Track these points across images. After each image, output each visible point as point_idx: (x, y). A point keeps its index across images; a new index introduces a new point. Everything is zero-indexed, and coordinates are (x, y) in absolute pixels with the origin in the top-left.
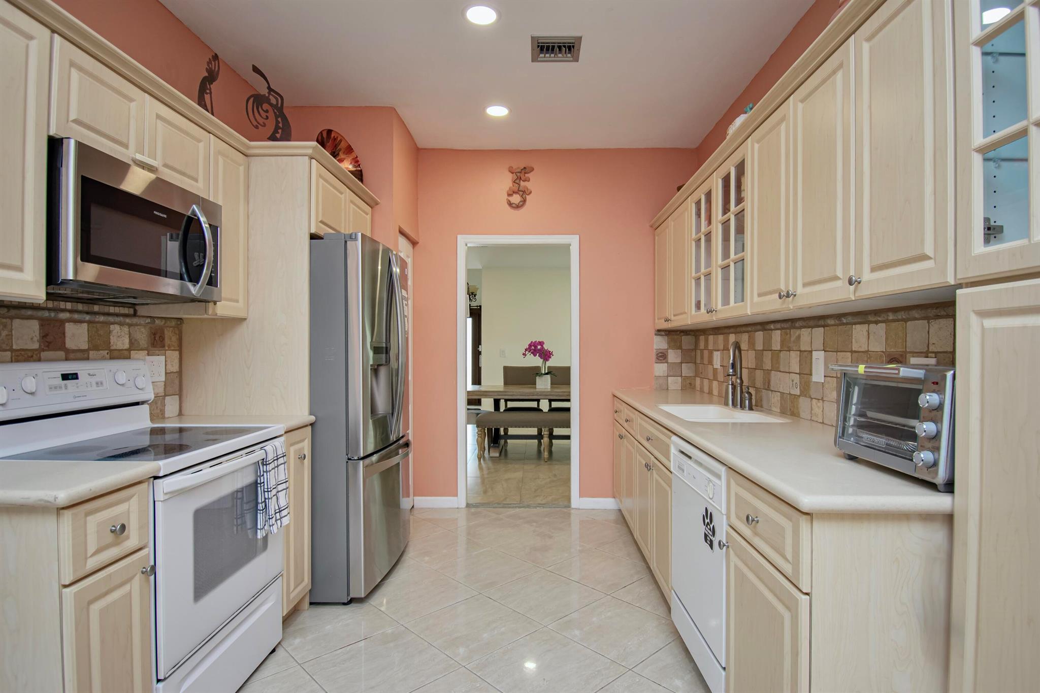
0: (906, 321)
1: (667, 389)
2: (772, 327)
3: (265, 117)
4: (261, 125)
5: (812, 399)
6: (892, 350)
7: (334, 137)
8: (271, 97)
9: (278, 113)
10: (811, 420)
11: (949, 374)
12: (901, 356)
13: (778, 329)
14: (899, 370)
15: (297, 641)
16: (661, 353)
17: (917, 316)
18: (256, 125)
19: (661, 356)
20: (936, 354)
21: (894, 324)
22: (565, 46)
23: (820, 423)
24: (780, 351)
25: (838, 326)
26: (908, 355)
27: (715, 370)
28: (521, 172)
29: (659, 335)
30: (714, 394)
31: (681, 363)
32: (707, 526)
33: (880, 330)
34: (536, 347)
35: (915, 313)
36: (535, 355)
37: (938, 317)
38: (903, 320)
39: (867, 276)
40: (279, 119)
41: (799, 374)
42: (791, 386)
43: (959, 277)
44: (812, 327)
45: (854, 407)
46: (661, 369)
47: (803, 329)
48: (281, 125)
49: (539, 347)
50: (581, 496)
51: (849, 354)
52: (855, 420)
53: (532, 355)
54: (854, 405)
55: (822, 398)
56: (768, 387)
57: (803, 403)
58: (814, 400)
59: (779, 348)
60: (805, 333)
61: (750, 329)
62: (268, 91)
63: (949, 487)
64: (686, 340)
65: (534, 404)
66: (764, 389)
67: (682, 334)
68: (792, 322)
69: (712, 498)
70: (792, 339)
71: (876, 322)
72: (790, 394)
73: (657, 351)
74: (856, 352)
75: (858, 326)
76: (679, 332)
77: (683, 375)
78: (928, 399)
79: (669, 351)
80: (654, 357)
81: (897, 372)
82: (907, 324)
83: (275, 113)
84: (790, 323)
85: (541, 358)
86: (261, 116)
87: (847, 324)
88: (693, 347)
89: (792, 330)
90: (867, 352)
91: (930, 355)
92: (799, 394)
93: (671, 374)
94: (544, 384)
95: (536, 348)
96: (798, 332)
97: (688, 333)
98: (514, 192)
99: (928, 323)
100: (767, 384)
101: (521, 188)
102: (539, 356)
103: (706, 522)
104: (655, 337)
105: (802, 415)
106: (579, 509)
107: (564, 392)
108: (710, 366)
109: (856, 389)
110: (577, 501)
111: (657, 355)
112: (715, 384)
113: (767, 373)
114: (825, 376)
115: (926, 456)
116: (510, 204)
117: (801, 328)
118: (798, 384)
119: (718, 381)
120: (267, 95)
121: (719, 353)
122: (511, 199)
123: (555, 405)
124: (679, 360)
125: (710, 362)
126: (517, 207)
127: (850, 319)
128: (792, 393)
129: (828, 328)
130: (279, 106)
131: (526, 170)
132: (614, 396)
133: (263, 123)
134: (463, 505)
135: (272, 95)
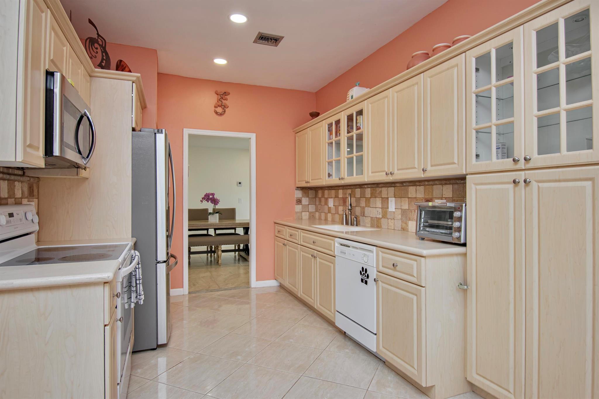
0: (433, 185)
1: (302, 219)
2: (366, 186)
3: (96, 52)
4: (93, 56)
5: (388, 219)
6: (427, 197)
7: (122, 64)
8: (99, 40)
9: (103, 50)
10: (388, 228)
11: (464, 205)
12: (431, 199)
13: (369, 188)
14: (447, 204)
15: (139, 371)
16: (299, 199)
17: (438, 183)
18: (91, 57)
19: (298, 201)
20: (446, 198)
21: (427, 186)
22: (274, 39)
23: (393, 229)
24: (370, 198)
25: (401, 187)
26: (434, 199)
27: (329, 209)
28: (223, 95)
29: (298, 190)
30: (329, 220)
31: (309, 205)
32: (363, 275)
33: (421, 189)
34: (209, 196)
35: (437, 182)
36: (208, 202)
37: (446, 184)
38: (431, 185)
39: (429, 168)
40: (104, 54)
41: (382, 208)
42: (377, 213)
43: (467, 171)
44: (388, 187)
45: (423, 219)
46: (298, 208)
47: (383, 188)
48: (105, 58)
49: (211, 197)
50: (257, 280)
51: (407, 199)
52: (423, 224)
53: (206, 201)
54: (423, 218)
55: (394, 218)
56: (363, 215)
57: (384, 221)
58: (389, 219)
59: (370, 196)
60: (384, 190)
61: (352, 187)
62: (97, 36)
63: (464, 245)
64: (311, 193)
65: (205, 232)
66: (361, 216)
67: (309, 189)
68: (377, 185)
69: (367, 262)
70: (377, 192)
71: (420, 186)
72: (376, 217)
73: (296, 199)
74: (410, 198)
75: (411, 187)
76: (307, 189)
77: (309, 211)
78: (457, 214)
79: (303, 198)
80: (295, 201)
81: (446, 204)
82: (434, 187)
83: (101, 50)
84: (376, 185)
85: (212, 203)
86: (94, 52)
87: (406, 186)
88: (314, 196)
89: (377, 188)
90: (416, 198)
91: (443, 199)
92: (381, 217)
93: (304, 210)
94: (214, 219)
95: (210, 198)
96: (380, 189)
97: (312, 189)
98: (218, 106)
99: (442, 186)
100: (363, 214)
101: (223, 104)
102: (211, 202)
103: (362, 273)
104: (296, 191)
105: (383, 226)
106: (256, 288)
107: (230, 223)
108: (326, 206)
109: (423, 212)
110: (254, 283)
111: (297, 200)
112: (329, 215)
113: (363, 208)
114: (395, 209)
115: (456, 234)
116: (216, 113)
117: (382, 187)
118: (381, 213)
119: (332, 213)
120: (97, 38)
121: (332, 199)
122: (216, 109)
123: (218, 232)
124: (307, 203)
125: (326, 203)
126: (221, 115)
127: (408, 184)
128: (377, 217)
129: (396, 188)
130: (104, 46)
131: (226, 94)
132: (275, 223)
133: (95, 56)
134: (187, 293)
135: (100, 39)
